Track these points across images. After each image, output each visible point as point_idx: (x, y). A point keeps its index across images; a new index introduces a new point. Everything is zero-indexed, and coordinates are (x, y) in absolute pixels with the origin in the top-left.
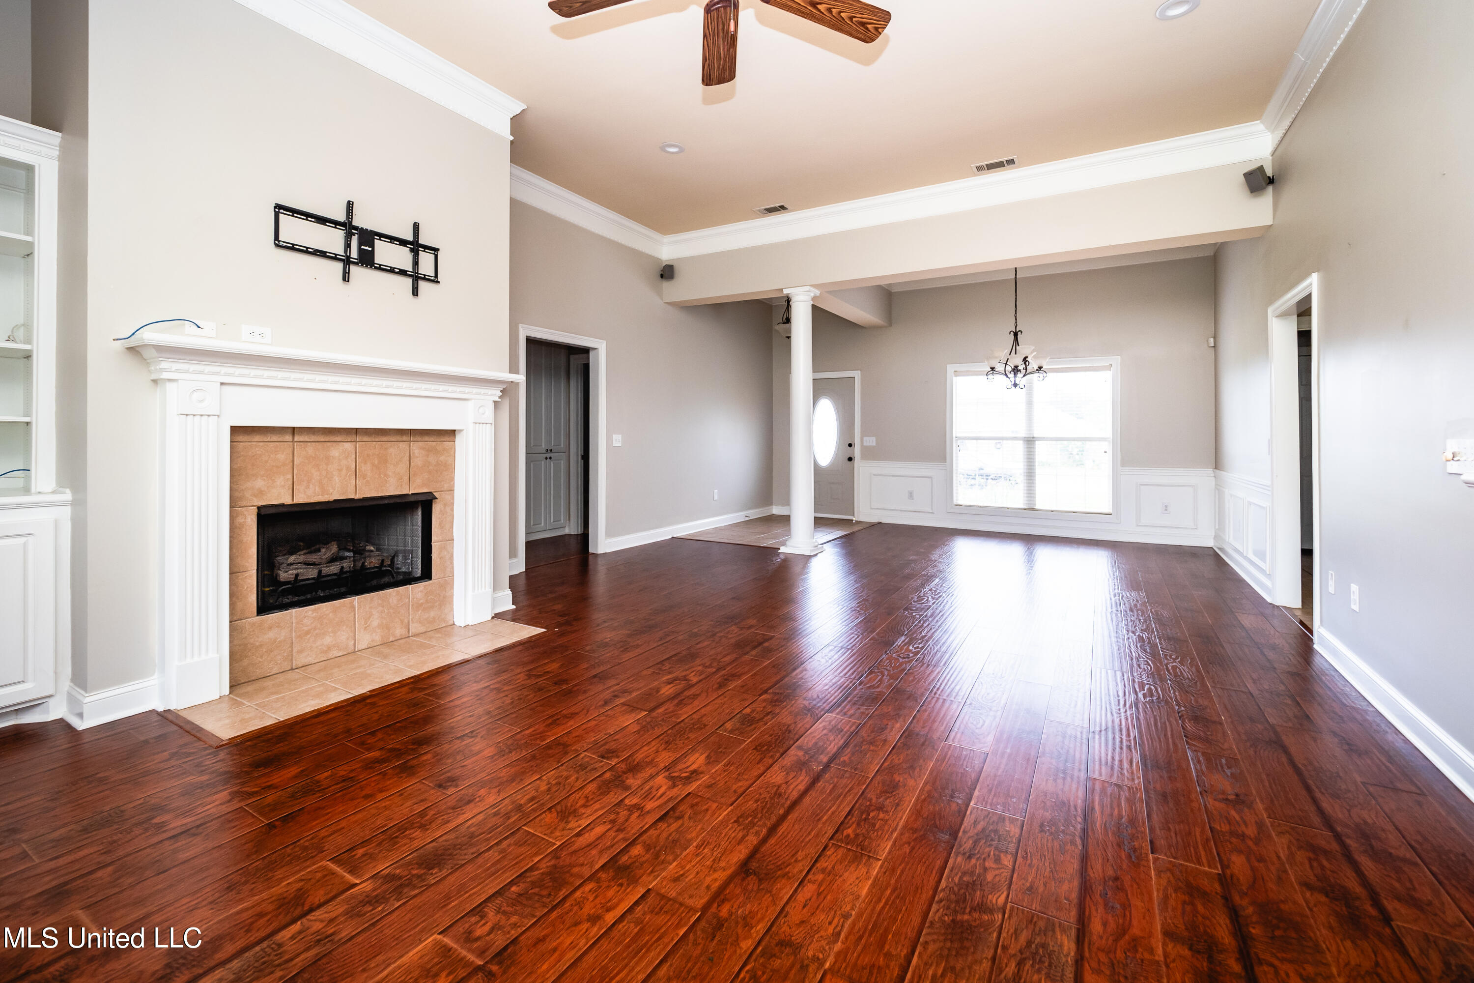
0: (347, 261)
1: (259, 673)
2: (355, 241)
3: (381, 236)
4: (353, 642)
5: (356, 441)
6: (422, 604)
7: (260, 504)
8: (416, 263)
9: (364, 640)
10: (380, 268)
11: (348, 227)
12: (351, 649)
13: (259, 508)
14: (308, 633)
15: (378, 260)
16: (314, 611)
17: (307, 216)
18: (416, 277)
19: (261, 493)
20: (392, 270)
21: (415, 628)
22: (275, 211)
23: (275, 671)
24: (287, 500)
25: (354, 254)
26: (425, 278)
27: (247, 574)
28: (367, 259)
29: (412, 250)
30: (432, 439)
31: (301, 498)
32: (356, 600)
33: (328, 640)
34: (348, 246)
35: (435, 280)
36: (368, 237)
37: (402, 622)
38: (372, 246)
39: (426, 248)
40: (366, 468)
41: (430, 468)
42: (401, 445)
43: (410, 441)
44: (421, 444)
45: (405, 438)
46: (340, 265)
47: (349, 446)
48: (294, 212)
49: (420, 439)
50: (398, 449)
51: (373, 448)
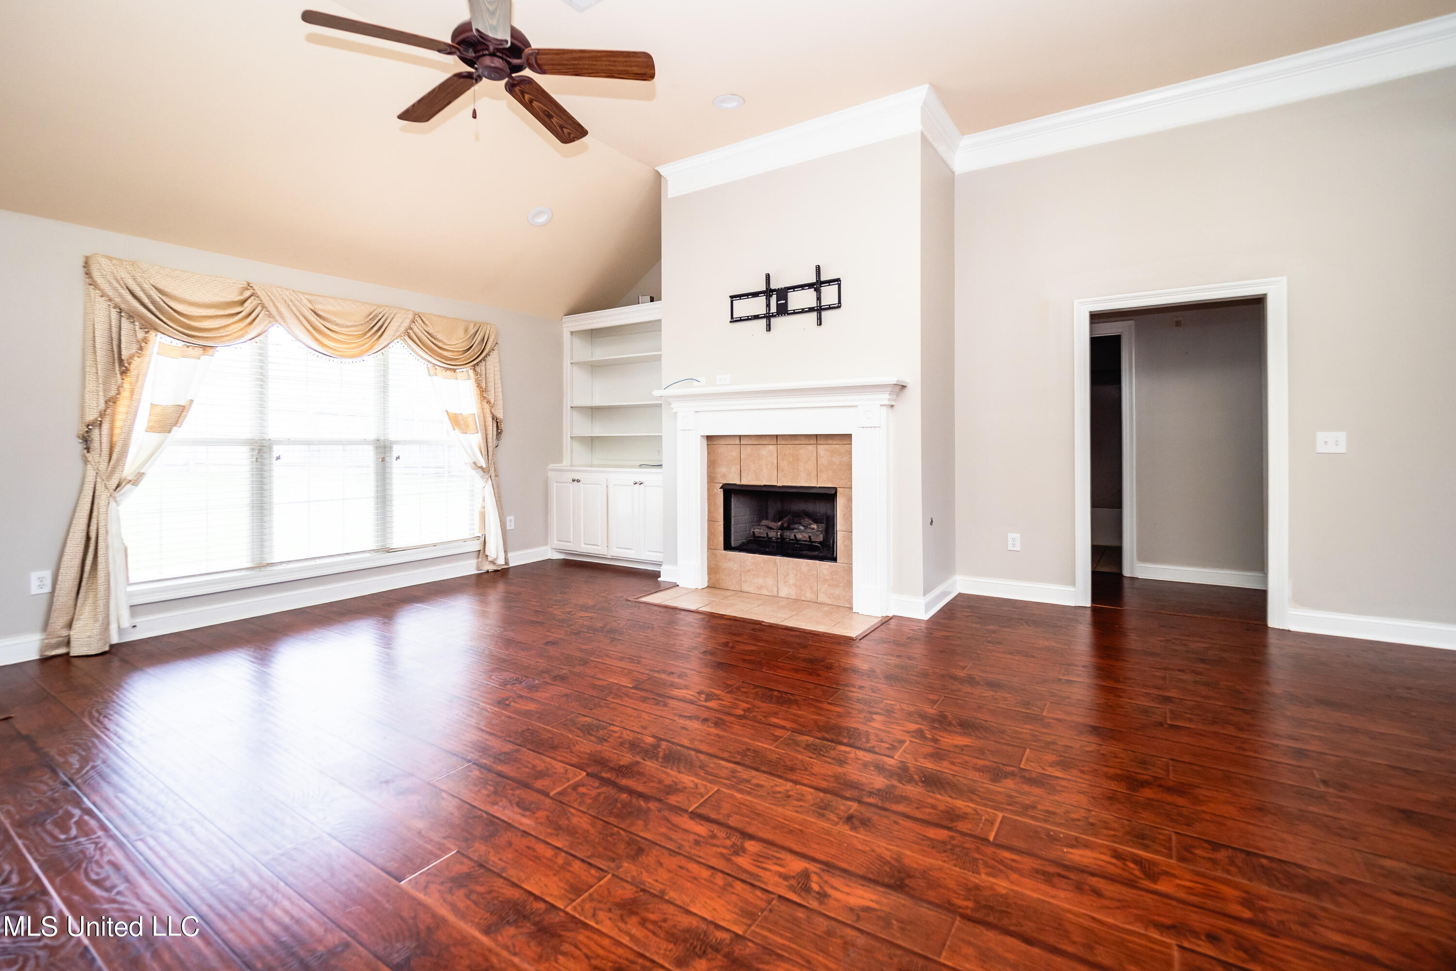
0: (768, 317)
1: (724, 585)
2: (773, 300)
3: (794, 288)
4: (776, 589)
5: (777, 444)
6: (827, 580)
7: (724, 482)
8: (819, 299)
9: (784, 592)
10: (795, 313)
11: (768, 293)
12: (775, 594)
13: (724, 485)
14: (749, 571)
15: (791, 307)
16: (753, 558)
17: (747, 295)
18: (819, 309)
19: (724, 476)
20: (803, 311)
21: (822, 598)
22: (730, 301)
23: (732, 588)
24: (738, 483)
25: (773, 309)
26: (830, 308)
27: (718, 524)
28: (783, 310)
29: (815, 290)
30: (835, 443)
31: (745, 482)
32: (778, 559)
33: (760, 581)
34: (768, 306)
35: (839, 306)
36: (783, 294)
37: (811, 588)
38: (786, 299)
39: (829, 282)
40: (783, 464)
41: (834, 467)
42: (810, 447)
43: (817, 444)
44: (826, 447)
45: (812, 442)
46: (764, 321)
47: (772, 448)
48: (740, 296)
49: (825, 442)
50: (807, 451)
51: (788, 449)
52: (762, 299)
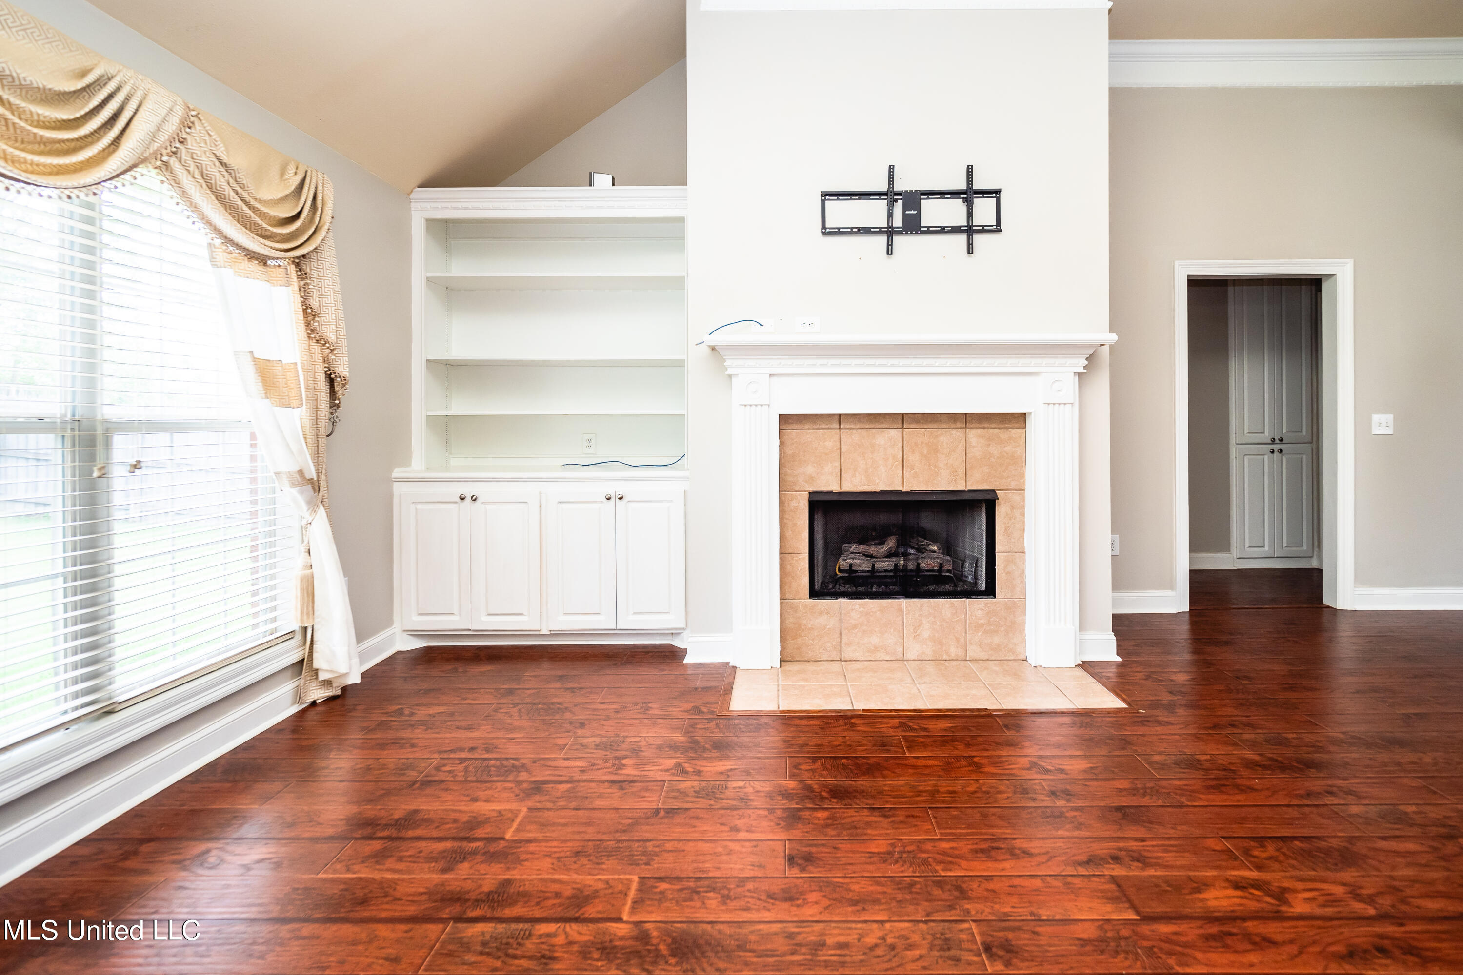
0: (890, 232)
1: (810, 655)
2: (898, 207)
3: (928, 194)
4: (901, 649)
5: (902, 428)
6: (982, 625)
7: (811, 490)
8: (970, 215)
9: (914, 650)
10: (929, 231)
11: (890, 195)
12: (900, 656)
13: (811, 494)
14: (855, 627)
15: (925, 222)
16: (861, 605)
17: (851, 195)
18: (970, 231)
19: (811, 479)
20: (942, 230)
21: (974, 651)
22: (821, 199)
23: (825, 657)
24: (836, 489)
25: (898, 222)
26: (984, 230)
27: (800, 556)
28: (912, 226)
29: (965, 200)
30: (994, 425)
31: (847, 487)
32: (904, 603)
33: (875, 640)
34: (890, 215)
35: (997, 229)
36: (913, 200)
37: (958, 640)
38: (918, 209)
39: (983, 193)
40: (913, 458)
41: (992, 460)
42: (955, 432)
43: (966, 428)
44: (980, 431)
45: (958, 425)
46: (883, 239)
47: (895, 434)
48: (838, 195)
49: (977, 425)
50: (949, 438)
51: (920, 436)
52: (883, 204)
